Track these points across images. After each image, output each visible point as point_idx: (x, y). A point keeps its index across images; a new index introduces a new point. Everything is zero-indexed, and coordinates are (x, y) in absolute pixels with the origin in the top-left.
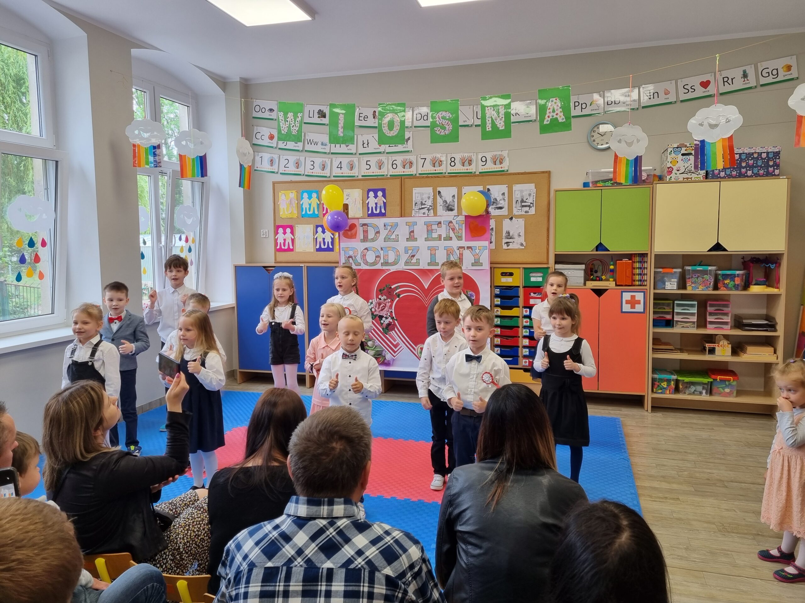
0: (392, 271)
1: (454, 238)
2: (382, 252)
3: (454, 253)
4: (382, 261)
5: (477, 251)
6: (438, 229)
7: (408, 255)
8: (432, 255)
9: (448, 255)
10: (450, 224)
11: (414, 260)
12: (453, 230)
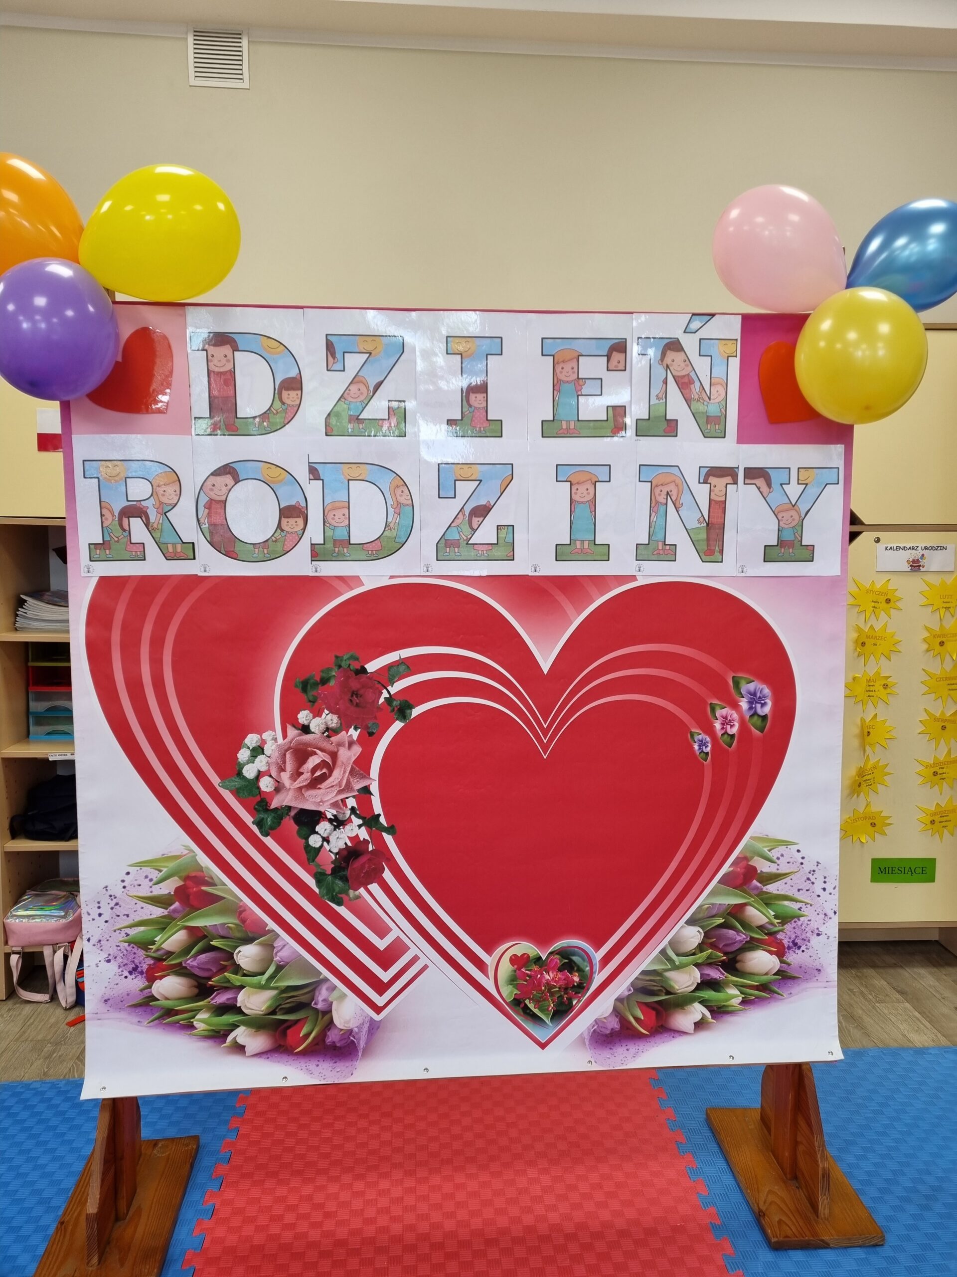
0: (369, 585)
1: (687, 425)
2: (313, 490)
3: (686, 498)
4: (315, 533)
5: (793, 490)
6: (608, 377)
7: (456, 504)
8: (579, 509)
9: (655, 505)
10: (671, 355)
11: (486, 533)
12: (685, 384)
